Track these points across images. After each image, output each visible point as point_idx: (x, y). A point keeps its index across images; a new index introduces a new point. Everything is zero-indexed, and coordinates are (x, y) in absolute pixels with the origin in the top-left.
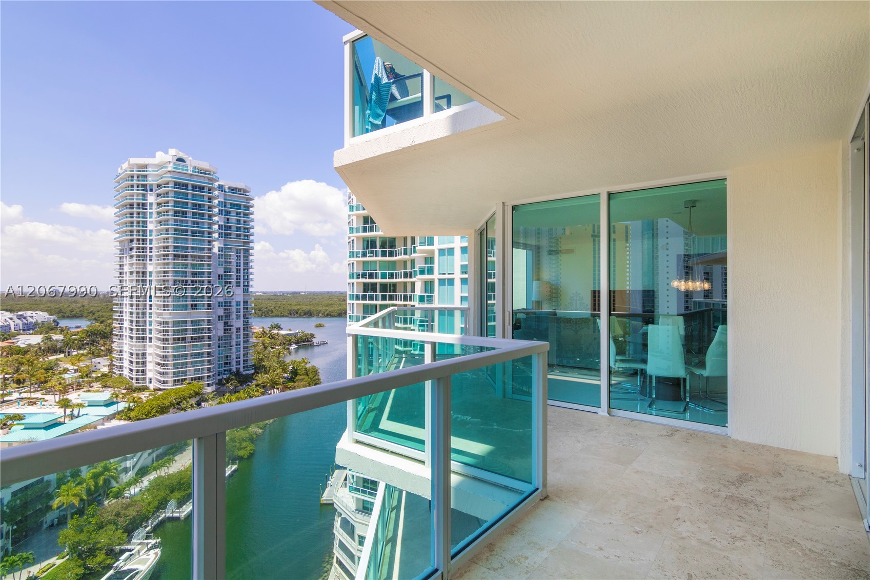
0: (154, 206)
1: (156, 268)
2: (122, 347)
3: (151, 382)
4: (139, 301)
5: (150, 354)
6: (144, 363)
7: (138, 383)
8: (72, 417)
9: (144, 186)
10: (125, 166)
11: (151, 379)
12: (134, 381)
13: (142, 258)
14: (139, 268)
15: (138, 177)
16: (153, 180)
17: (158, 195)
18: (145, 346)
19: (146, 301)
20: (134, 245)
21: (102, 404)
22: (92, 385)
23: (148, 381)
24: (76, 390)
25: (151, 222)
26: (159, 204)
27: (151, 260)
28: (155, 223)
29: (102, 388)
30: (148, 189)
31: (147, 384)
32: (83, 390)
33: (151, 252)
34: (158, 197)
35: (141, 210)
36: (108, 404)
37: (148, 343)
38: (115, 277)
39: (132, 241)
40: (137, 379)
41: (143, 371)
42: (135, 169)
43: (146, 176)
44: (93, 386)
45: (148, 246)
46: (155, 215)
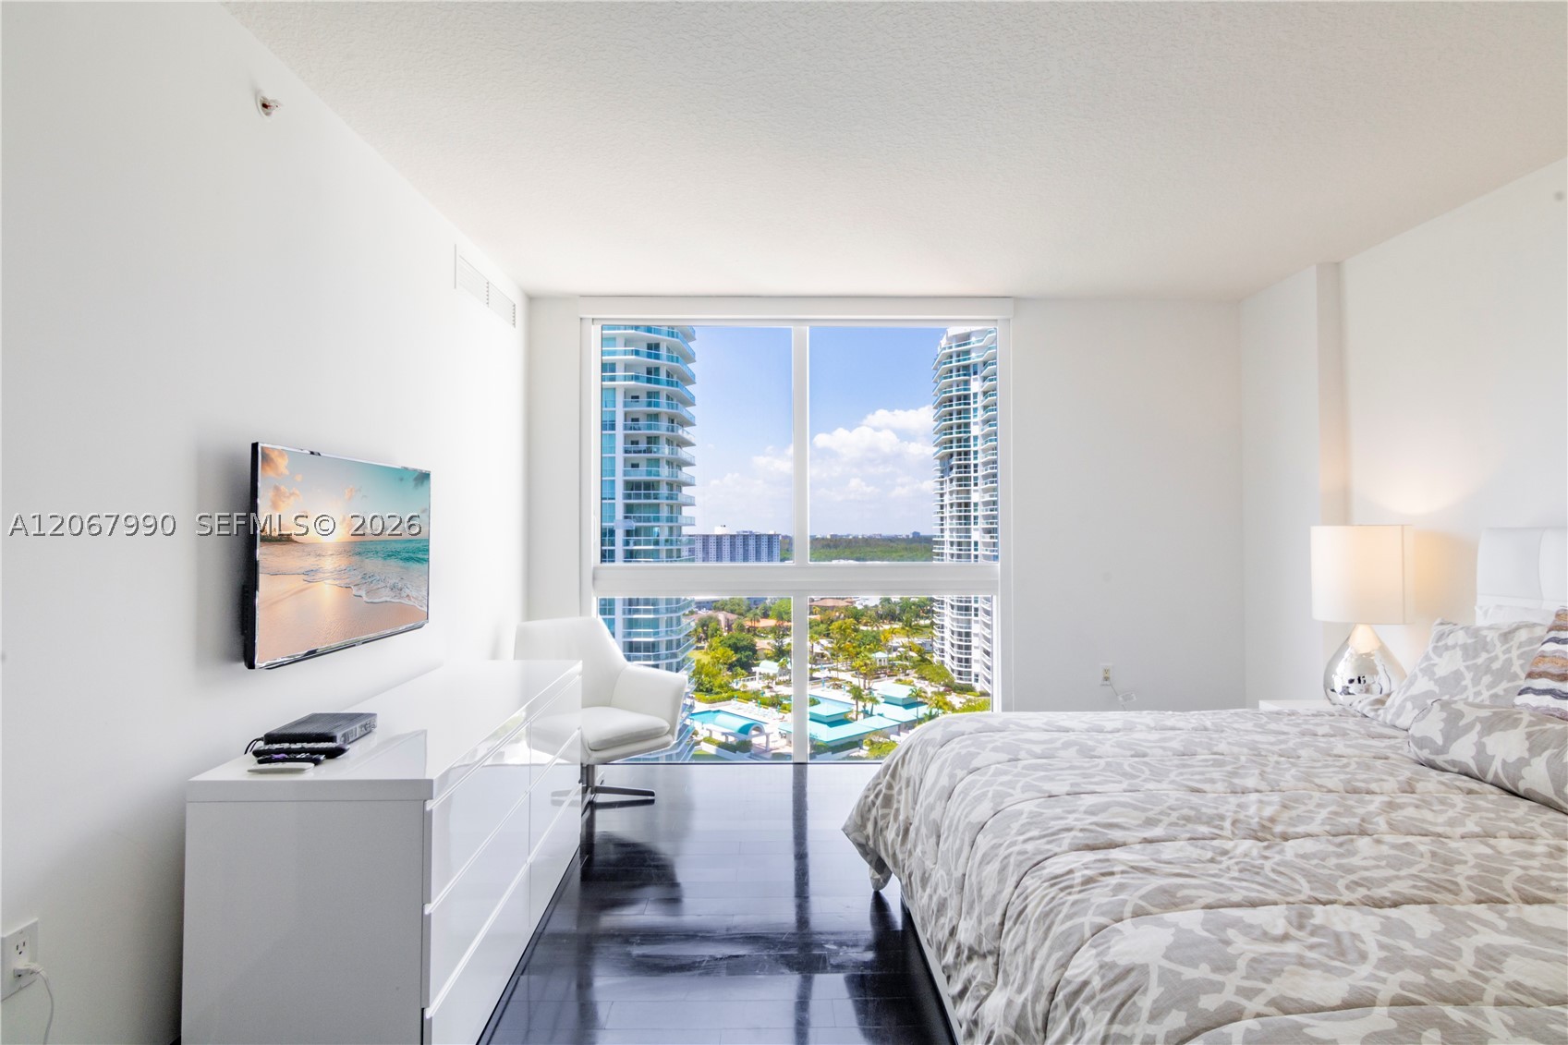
0: (980, 397)
1: (983, 497)
2: (943, 620)
3: (977, 680)
4: (961, 550)
5: (976, 635)
6: (968, 648)
7: (961, 679)
8: (867, 714)
9: (966, 368)
10: (944, 342)
11: (977, 676)
12: (955, 675)
13: (964, 481)
14: (961, 498)
15: (958, 356)
16: (978, 357)
17: (985, 379)
18: (969, 622)
19: (969, 550)
20: (954, 462)
21: (900, 703)
22: (908, 672)
23: (973, 677)
24: (889, 676)
25: (976, 423)
26: (985, 393)
27: (976, 485)
28: (981, 424)
29: (918, 678)
30: (972, 371)
31: (973, 682)
32: (895, 678)
33: (976, 471)
34: (984, 381)
35: (962, 407)
36: (908, 704)
37: (973, 618)
38: (935, 513)
39: (951, 455)
40: (960, 673)
41: (967, 661)
42: (954, 345)
43: (968, 352)
44: (908, 675)
45: (972, 462)
46: (980, 412)
